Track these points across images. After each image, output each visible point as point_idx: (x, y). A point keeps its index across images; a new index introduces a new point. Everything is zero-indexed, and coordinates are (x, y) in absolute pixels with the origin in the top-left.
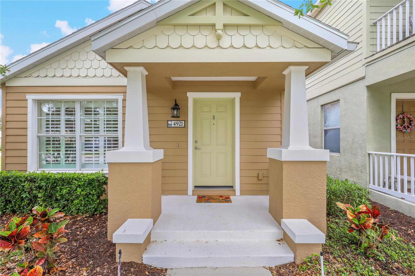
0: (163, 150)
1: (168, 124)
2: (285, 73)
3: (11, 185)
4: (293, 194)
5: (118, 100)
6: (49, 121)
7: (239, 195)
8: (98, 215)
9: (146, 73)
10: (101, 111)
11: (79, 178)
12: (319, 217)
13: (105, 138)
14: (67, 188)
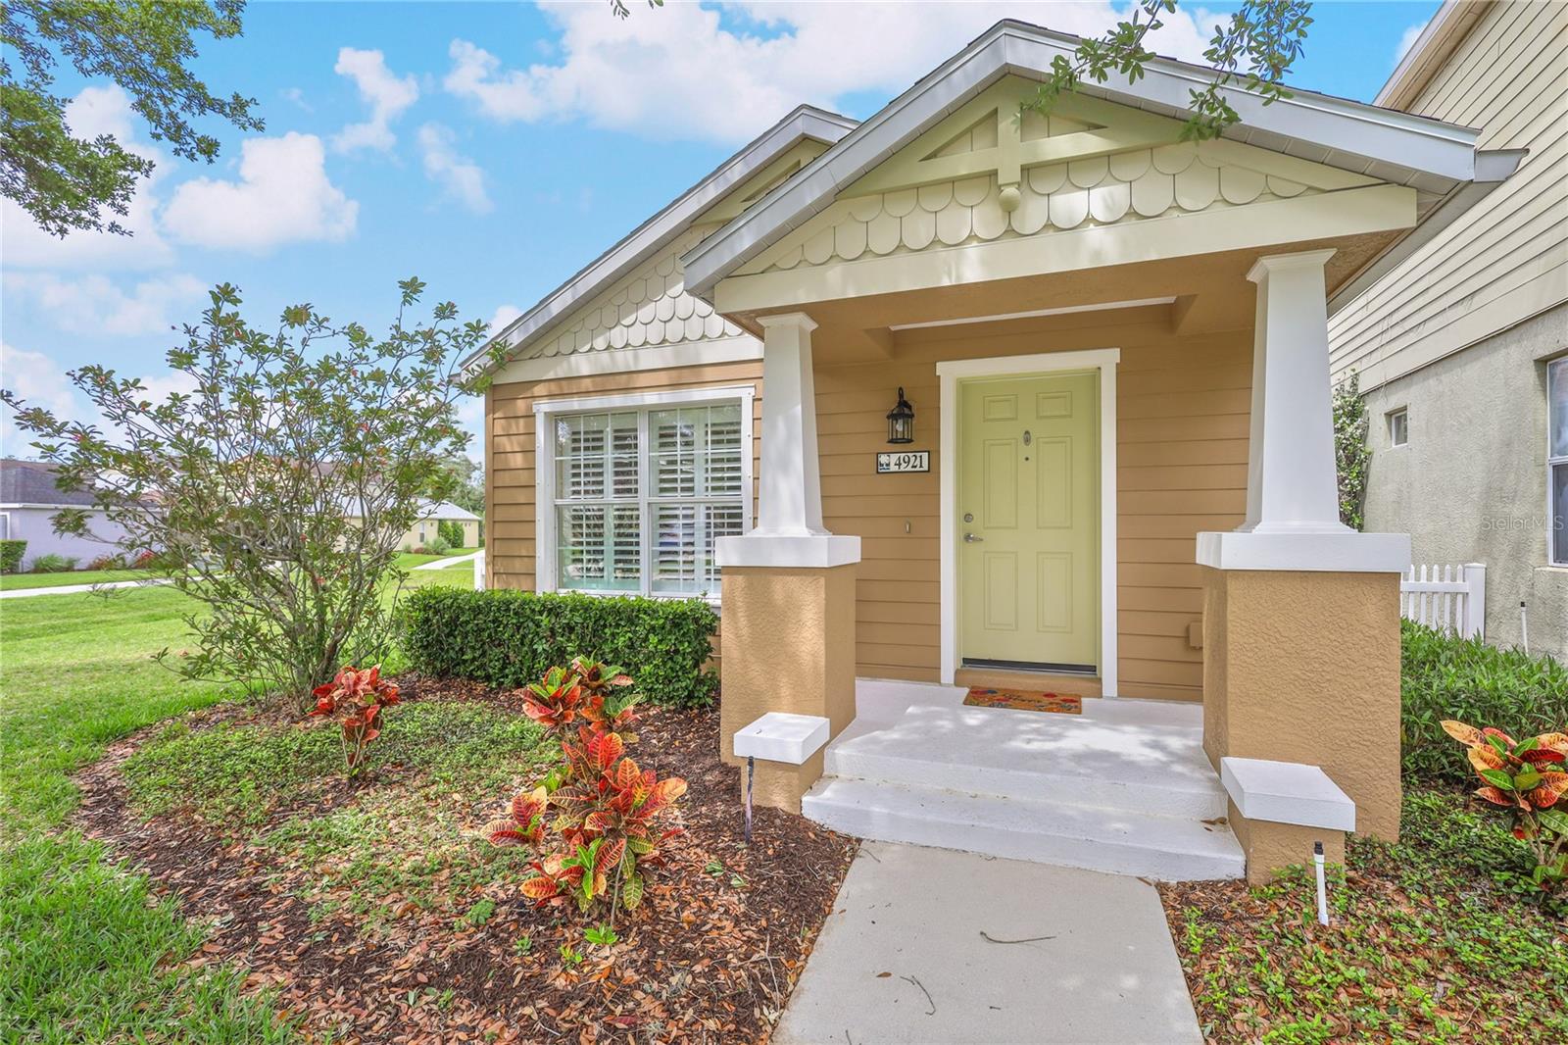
0: (859, 538)
1: (878, 464)
2: (1253, 276)
3: (514, 621)
4: (1264, 679)
5: (740, 399)
6: (579, 466)
7: (1116, 695)
8: (696, 711)
9: (812, 326)
10: (698, 436)
11: (653, 611)
12: (1371, 764)
13: (708, 508)
14: (627, 632)
